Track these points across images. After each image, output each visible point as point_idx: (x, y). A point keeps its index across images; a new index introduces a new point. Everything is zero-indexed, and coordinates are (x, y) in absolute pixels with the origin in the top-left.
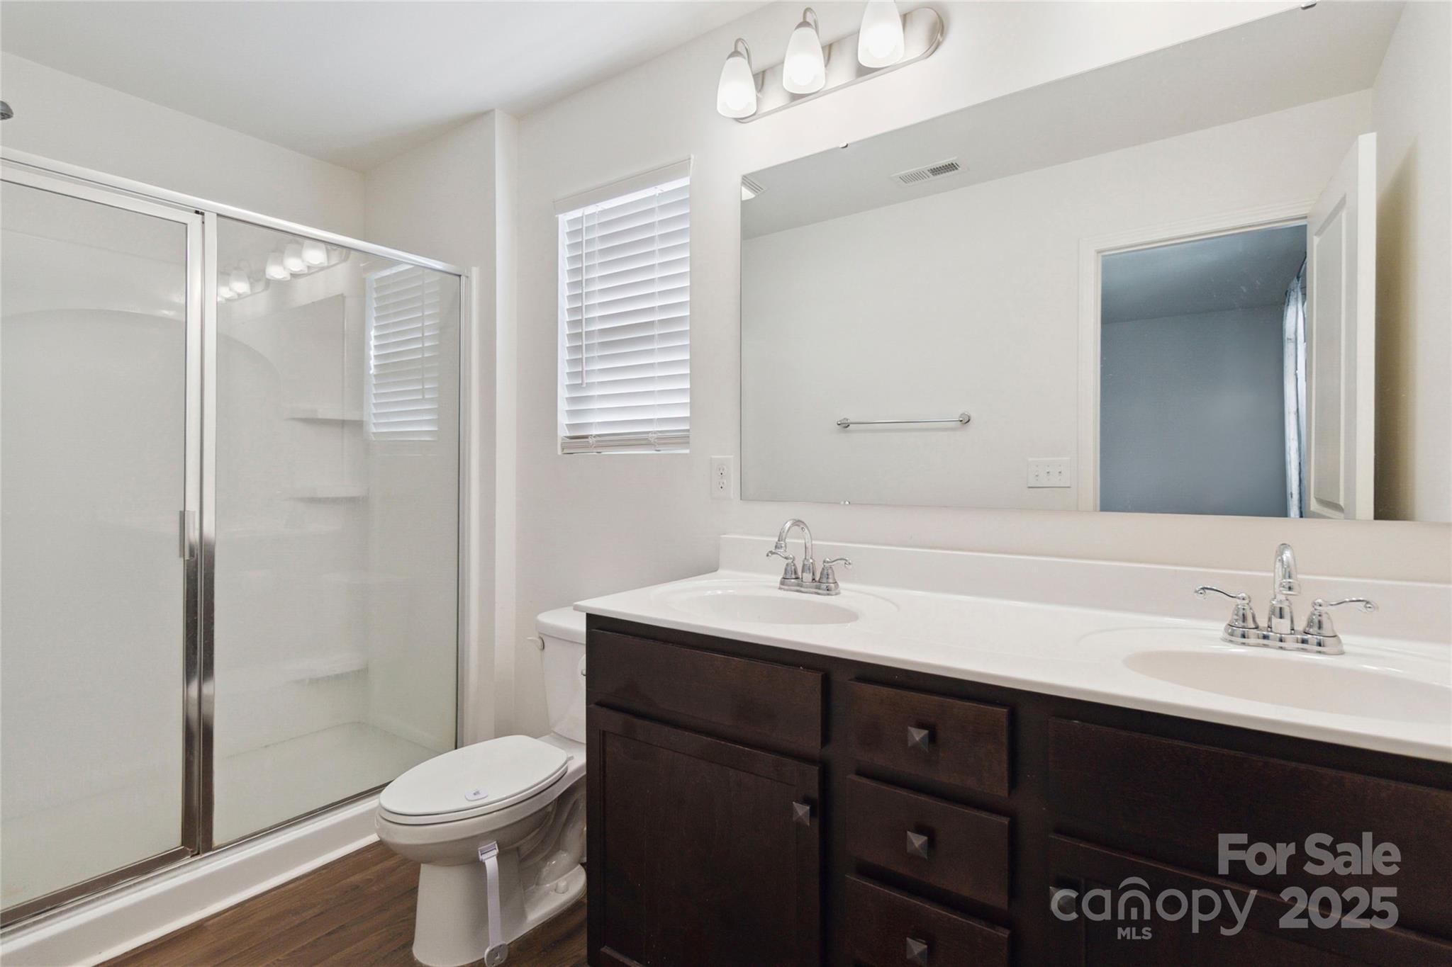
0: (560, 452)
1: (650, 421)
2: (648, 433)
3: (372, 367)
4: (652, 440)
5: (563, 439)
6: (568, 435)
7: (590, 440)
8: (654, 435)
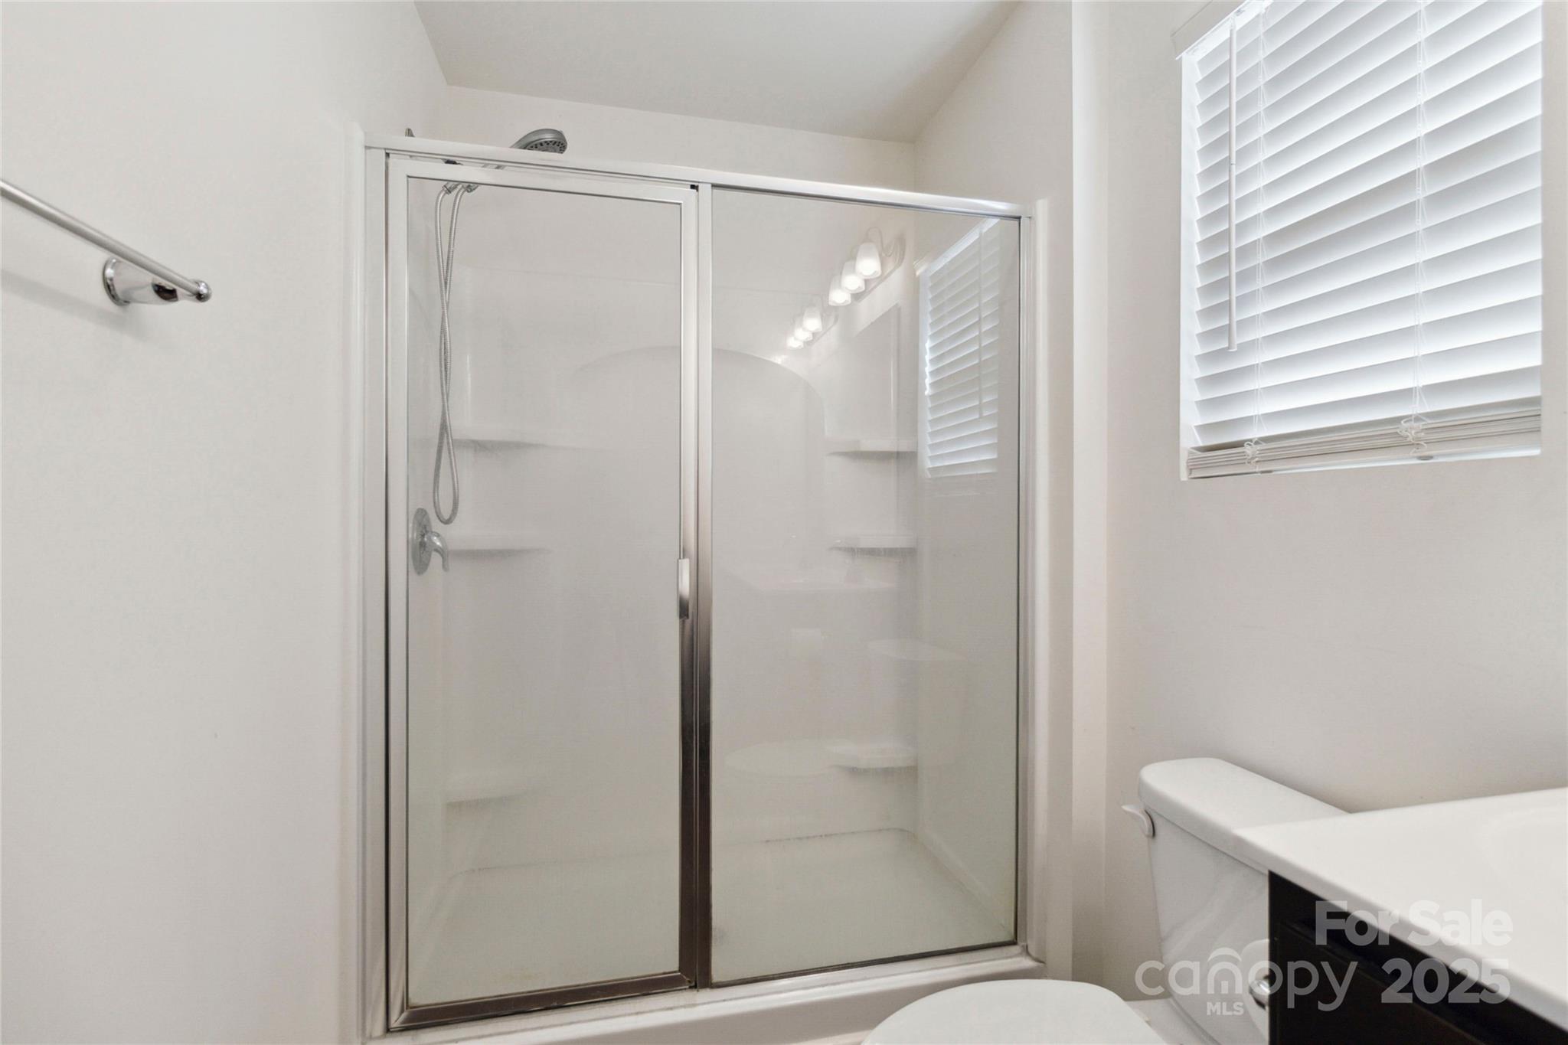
0: (1184, 476)
1: (1405, 394)
2: (1397, 420)
3: (928, 386)
4: (1411, 435)
5: (1190, 453)
6: (1201, 444)
7: (1248, 450)
8: (1415, 425)
